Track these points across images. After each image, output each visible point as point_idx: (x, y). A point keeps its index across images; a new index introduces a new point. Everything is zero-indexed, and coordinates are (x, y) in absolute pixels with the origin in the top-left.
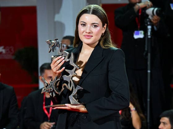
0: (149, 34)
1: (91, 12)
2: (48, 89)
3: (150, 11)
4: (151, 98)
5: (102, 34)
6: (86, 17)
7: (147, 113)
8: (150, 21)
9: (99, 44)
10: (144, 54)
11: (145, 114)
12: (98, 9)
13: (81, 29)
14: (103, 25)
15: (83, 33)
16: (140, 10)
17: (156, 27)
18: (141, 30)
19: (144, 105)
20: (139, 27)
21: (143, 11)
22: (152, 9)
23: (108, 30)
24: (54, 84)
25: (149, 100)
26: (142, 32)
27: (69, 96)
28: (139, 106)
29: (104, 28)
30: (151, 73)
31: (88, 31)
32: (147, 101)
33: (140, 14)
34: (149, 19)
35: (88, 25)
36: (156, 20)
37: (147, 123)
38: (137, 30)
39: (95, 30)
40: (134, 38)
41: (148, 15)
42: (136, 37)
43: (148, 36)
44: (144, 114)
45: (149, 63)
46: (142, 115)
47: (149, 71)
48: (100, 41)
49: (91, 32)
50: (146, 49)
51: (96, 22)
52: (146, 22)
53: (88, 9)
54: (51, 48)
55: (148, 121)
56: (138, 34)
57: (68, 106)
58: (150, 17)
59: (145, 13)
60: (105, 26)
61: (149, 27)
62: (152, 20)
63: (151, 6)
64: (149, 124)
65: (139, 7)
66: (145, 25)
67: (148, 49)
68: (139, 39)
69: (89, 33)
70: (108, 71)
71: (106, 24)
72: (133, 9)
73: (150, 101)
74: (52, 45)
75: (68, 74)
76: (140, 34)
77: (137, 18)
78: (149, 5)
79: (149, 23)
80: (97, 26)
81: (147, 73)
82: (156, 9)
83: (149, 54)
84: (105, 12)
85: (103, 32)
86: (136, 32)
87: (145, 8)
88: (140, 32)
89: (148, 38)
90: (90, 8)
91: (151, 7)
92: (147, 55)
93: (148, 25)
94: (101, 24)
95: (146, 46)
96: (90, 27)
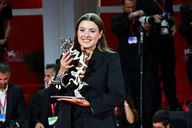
0: (142, 39)
1: (89, 19)
2: (55, 81)
3: (142, 19)
4: (143, 97)
5: (99, 39)
6: (85, 24)
7: (140, 109)
8: (143, 28)
9: (97, 48)
10: (138, 57)
11: (139, 111)
12: (95, 16)
13: (80, 34)
14: (100, 31)
15: (82, 37)
16: (134, 19)
17: (148, 33)
18: (134, 36)
19: (138, 102)
20: (133, 33)
21: (137, 19)
22: (144, 17)
23: (104, 35)
24: (62, 78)
25: (141, 98)
26: (136, 38)
27: (74, 90)
28: (133, 103)
29: (101, 33)
30: (143, 74)
31: (86, 36)
32: (139, 99)
33: (133, 22)
34: (142, 26)
35: (87, 30)
36: (148, 27)
37: (140, 118)
38: (131, 36)
39: (93, 35)
40: (128, 43)
41: (140, 23)
42: (130, 42)
43: (141, 41)
44: (137, 110)
45: (141, 65)
46: (135, 111)
47: (141, 73)
48: (97, 45)
49: (89, 36)
50: (139, 53)
51: (94, 28)
52: (139, 29)
53: (86, 17)
54: (64, 45)
55: (141, 116)
56: (132, 40)
57: (73, 99)
58: (142, 24)
59: (138, 21)
60: (101, 32)
61: (142, 33)
62: (144, 28)
63: (143, 14)
64: (141, 120)
65: (133, 15)
66: (138, 32)
67: (140, 52)
68: (133, 44)
69: (88, 37)
70: (108, 72)
71: (102, 30)
72: (128, 18)
73: (143, 99)
74: (65, 43)
75: (76, 71)
76: (134, 40)
77: (131, 26)
78: (141, 14)
79: (141, 30)
80: (94, 32)
81: (140, 74)
82: (148, 18)
83: (142, 57)
84: (101, 20)
85: (100, 37)
86: (130, 38)
87: (138, 17)
88: (134, 38)
89: (141, 43)
90: (88, 16)
91: (144, 16)
92: (140, 58)
93: (141, 32)
94: (98, 29)
95: (139, 50)
96: (88, 33)
